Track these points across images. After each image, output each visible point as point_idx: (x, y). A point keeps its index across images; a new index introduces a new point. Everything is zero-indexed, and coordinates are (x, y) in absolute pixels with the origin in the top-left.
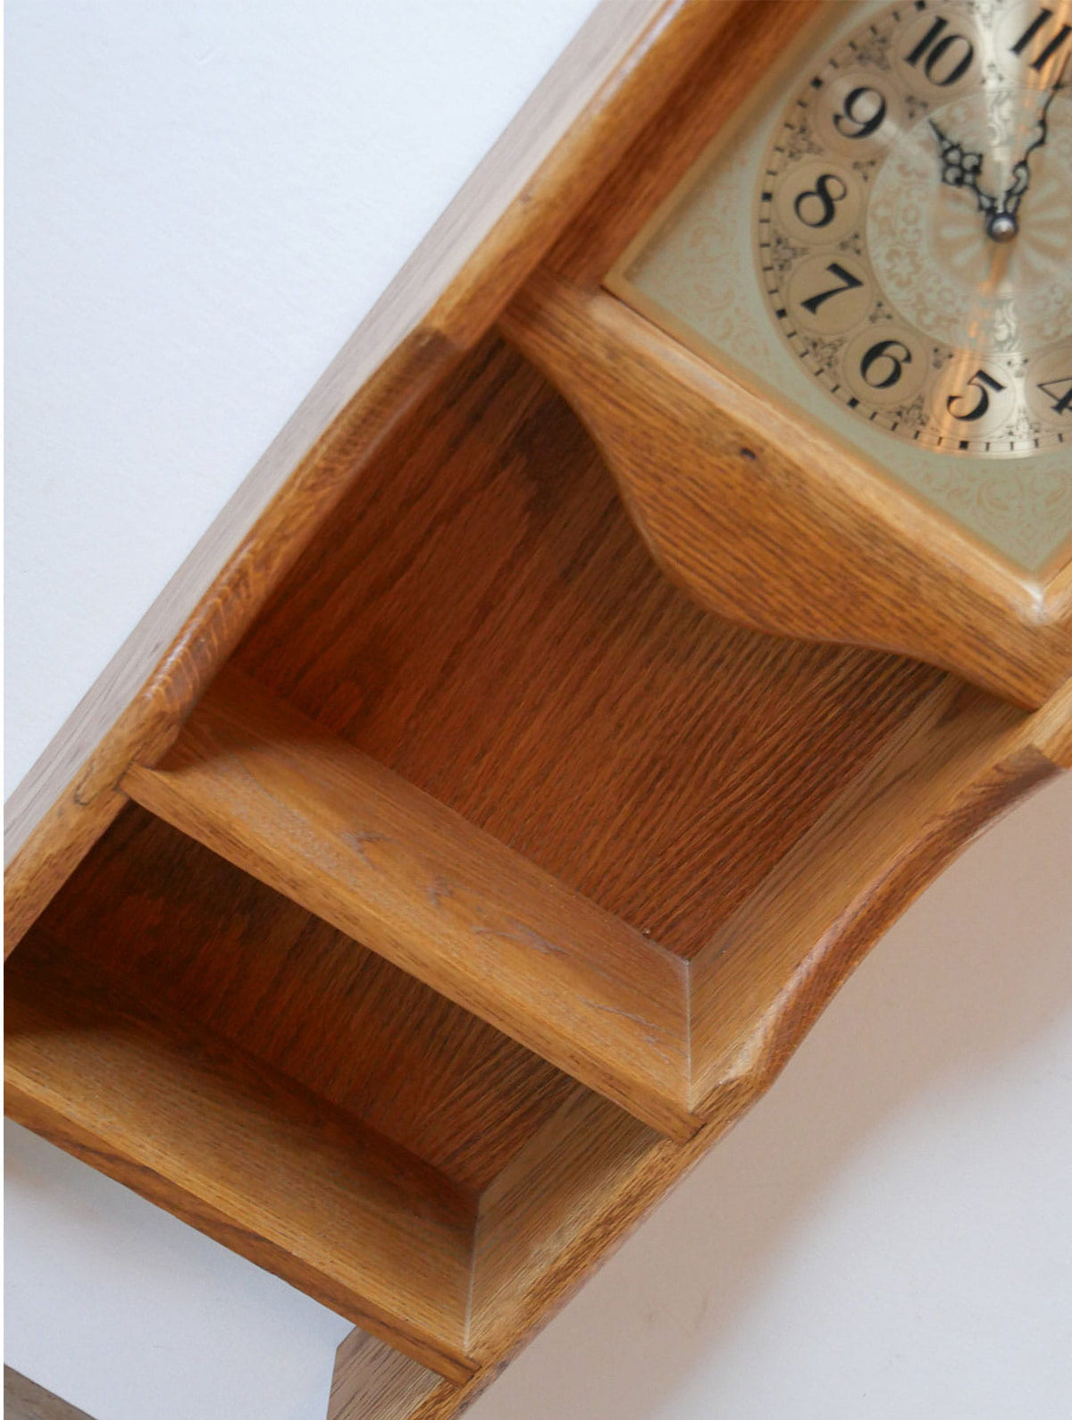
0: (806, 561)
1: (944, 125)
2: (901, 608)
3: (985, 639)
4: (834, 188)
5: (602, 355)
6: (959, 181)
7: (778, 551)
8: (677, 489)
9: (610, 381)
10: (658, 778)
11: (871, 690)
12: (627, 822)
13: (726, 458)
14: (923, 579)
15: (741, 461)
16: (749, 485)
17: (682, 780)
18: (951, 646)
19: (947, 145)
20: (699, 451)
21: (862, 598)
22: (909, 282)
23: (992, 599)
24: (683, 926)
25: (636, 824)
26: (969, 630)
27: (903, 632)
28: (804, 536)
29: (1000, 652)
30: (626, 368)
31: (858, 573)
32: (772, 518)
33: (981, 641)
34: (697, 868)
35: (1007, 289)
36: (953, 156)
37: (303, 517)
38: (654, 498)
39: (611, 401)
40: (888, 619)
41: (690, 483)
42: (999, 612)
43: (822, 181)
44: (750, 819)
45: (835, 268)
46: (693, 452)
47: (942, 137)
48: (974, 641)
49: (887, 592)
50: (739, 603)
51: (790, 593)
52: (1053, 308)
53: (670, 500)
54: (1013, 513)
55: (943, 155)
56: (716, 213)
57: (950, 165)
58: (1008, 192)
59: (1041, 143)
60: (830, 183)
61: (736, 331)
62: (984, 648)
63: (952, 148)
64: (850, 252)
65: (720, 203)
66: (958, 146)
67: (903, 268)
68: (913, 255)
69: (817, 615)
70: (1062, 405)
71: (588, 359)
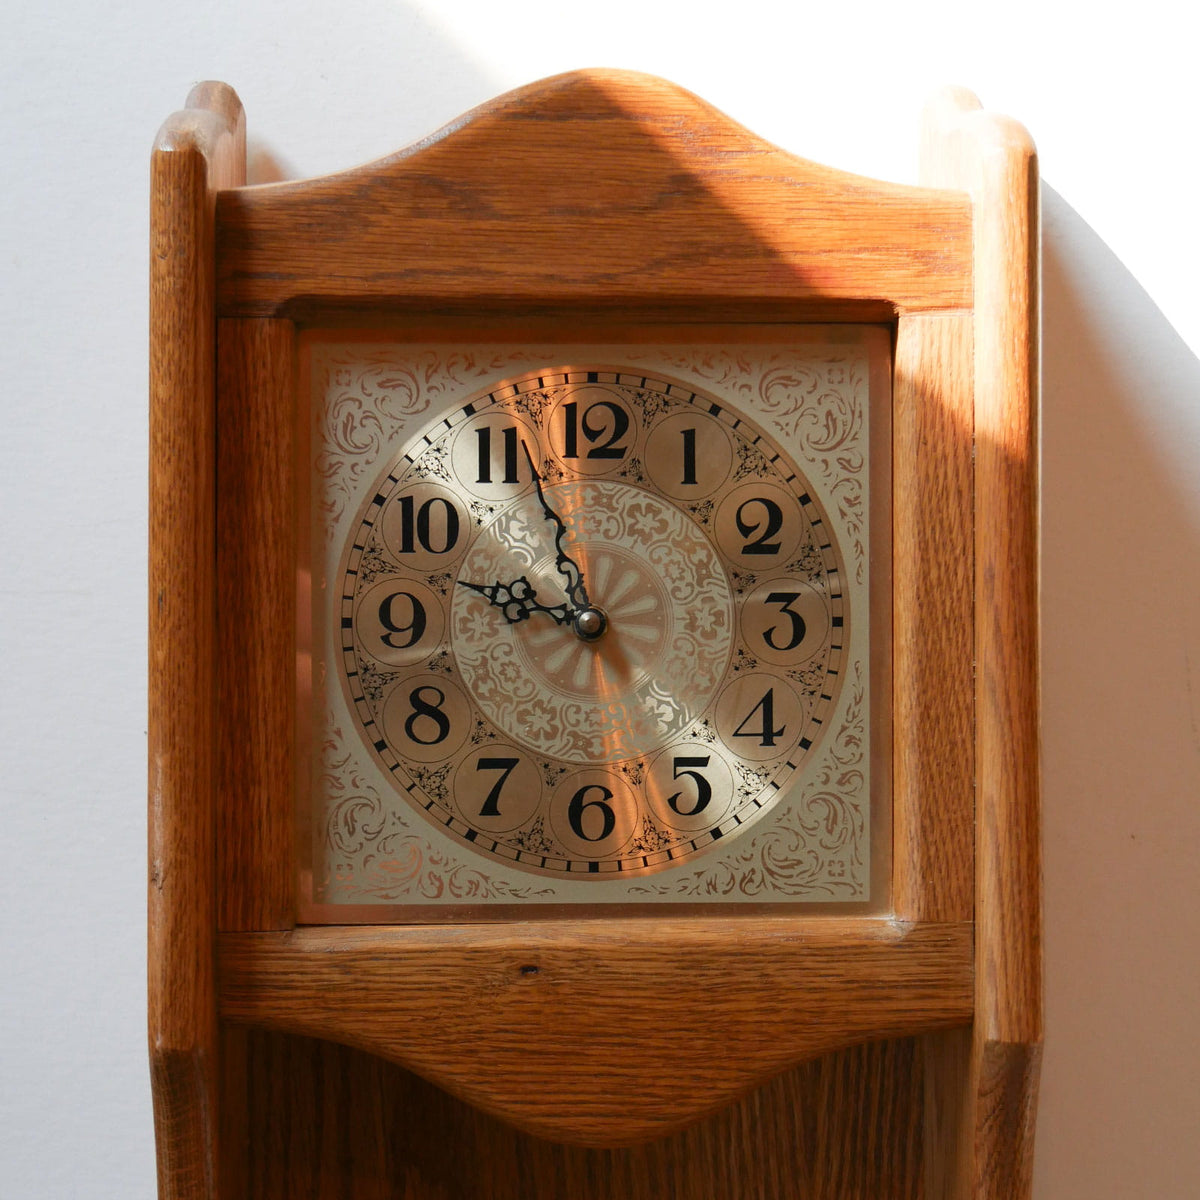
0: (657, 1030)
1: (477, 580)
2: (774, 1011)
3: (869, 984)
4: (430, 698)
6: (524, 614)
7: (626, 1039)
8: (495, 1050)
9: (361, 994)
11: (872, 1156)
13: (513, 988)
14: (771, 969)
15: (527, 982)
16: (549, 998)
18: (846, 1013)
19: (488, 591)
20: (485, 999)
21: (734, 1028)
22: (555, 729)
23: (845, 942)
26: (850, 986)
27: (794, 1032)
28: (637, 1009)
29: (894, 985)
30: (366, 973)
31: (711, 1007)
32: (595, 1012)
33: (869, 988)
35: (639, 674)
36: (502, 597)
38: (481, 1073)
39: (378, 1010)
40: (772, 1030)
41: (501, 1035)
42: (862, 950)
43: (415, 698)
45: (485, 764)
46: (480, 1004)
47: (480, 589)
48: (865, 993)
49: (749, 1006)
52: (691, 661)
53: (496, 1063)
54: (809, 862)
55: (494, 603)
56: (349, 792)
57: (505, 606)
58: (570, 590)
59: (562, 530)
60: (424, 696)
61: (446, 879)
62: (876, 993)
63: (495, 590)
64: (485, 741)
65: (346, 780)
66: (499, 585)
67: (540, 722)
68: (539, 704)
69: (709, 1074)
70: (769, 737)
71: (329, 989)
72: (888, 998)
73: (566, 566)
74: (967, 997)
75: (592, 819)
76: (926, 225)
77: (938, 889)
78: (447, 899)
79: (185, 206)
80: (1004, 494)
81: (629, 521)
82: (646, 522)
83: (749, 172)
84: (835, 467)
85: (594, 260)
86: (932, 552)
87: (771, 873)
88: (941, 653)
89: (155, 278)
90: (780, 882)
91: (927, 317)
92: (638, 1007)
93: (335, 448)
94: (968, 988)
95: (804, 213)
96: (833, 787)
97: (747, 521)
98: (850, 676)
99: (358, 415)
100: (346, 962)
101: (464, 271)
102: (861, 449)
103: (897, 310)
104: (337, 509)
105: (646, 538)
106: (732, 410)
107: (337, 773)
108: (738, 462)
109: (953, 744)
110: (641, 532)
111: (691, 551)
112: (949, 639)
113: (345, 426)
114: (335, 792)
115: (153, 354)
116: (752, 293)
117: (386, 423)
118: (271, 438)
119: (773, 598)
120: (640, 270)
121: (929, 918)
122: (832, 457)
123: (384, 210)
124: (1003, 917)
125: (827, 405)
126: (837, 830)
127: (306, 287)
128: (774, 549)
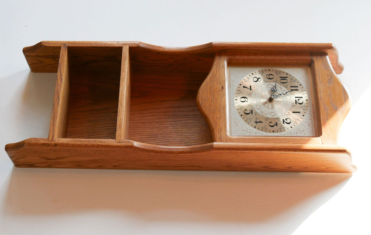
0: (214, 104)
1: (276, 86)
2: (217, 118)
3: (221, 130)
4: (259, 80)
5: (221, 65)
6: (272, 91)
7: (213, 100)
8: (211, 84)
9: (219, 68)
14: (223, 118)
15: (221, 87)
16: (219, 91)
18: (217, 128)
20: (218, 83)
21: (214, 113)
26: (220, 128)
27: (214, 121)
29: (221, 134)
31: (217, 111)
32: (217, 96)
36: (274, 88)
38: (208, 82)
39: (217, 70)
40: (214, 118)
41: (213, 85)
45: (251, 86)
48: (219, 130)
49: (218, 116)
50: (202, 101)
51: (208, 105)
52: (266, 112)
53: (209, 84)
55: (274, 87)
57: (273, 88)
58: (276, 96)
59: (284, 94)
60: (260, 79)
61: (234, 81)
62: (219, 132)
63: (275, 87)
64: (254, 87)
69: (208, 110)
70: (256, 122)
71: (220, 65)
72: (219, 134)
73: (279, 95)
75: (243, 100)
78: (231, 82)
84: (297, 131)
85: (324, 97)
88: (270, 141)
92: (217, 101)
96: (249, 131)
97: (287, 120)
98: (266, 133)
99: (299, 72)
102: (299, 135)
103: (321, 136)
108: (296, 119)
116: (321, 117)
119: (276, 123)
122: (298, 131)
123: (328, 72)
125: (305, 130)
126: (242, 131)
127: (316, 63)
128: (284, 123)
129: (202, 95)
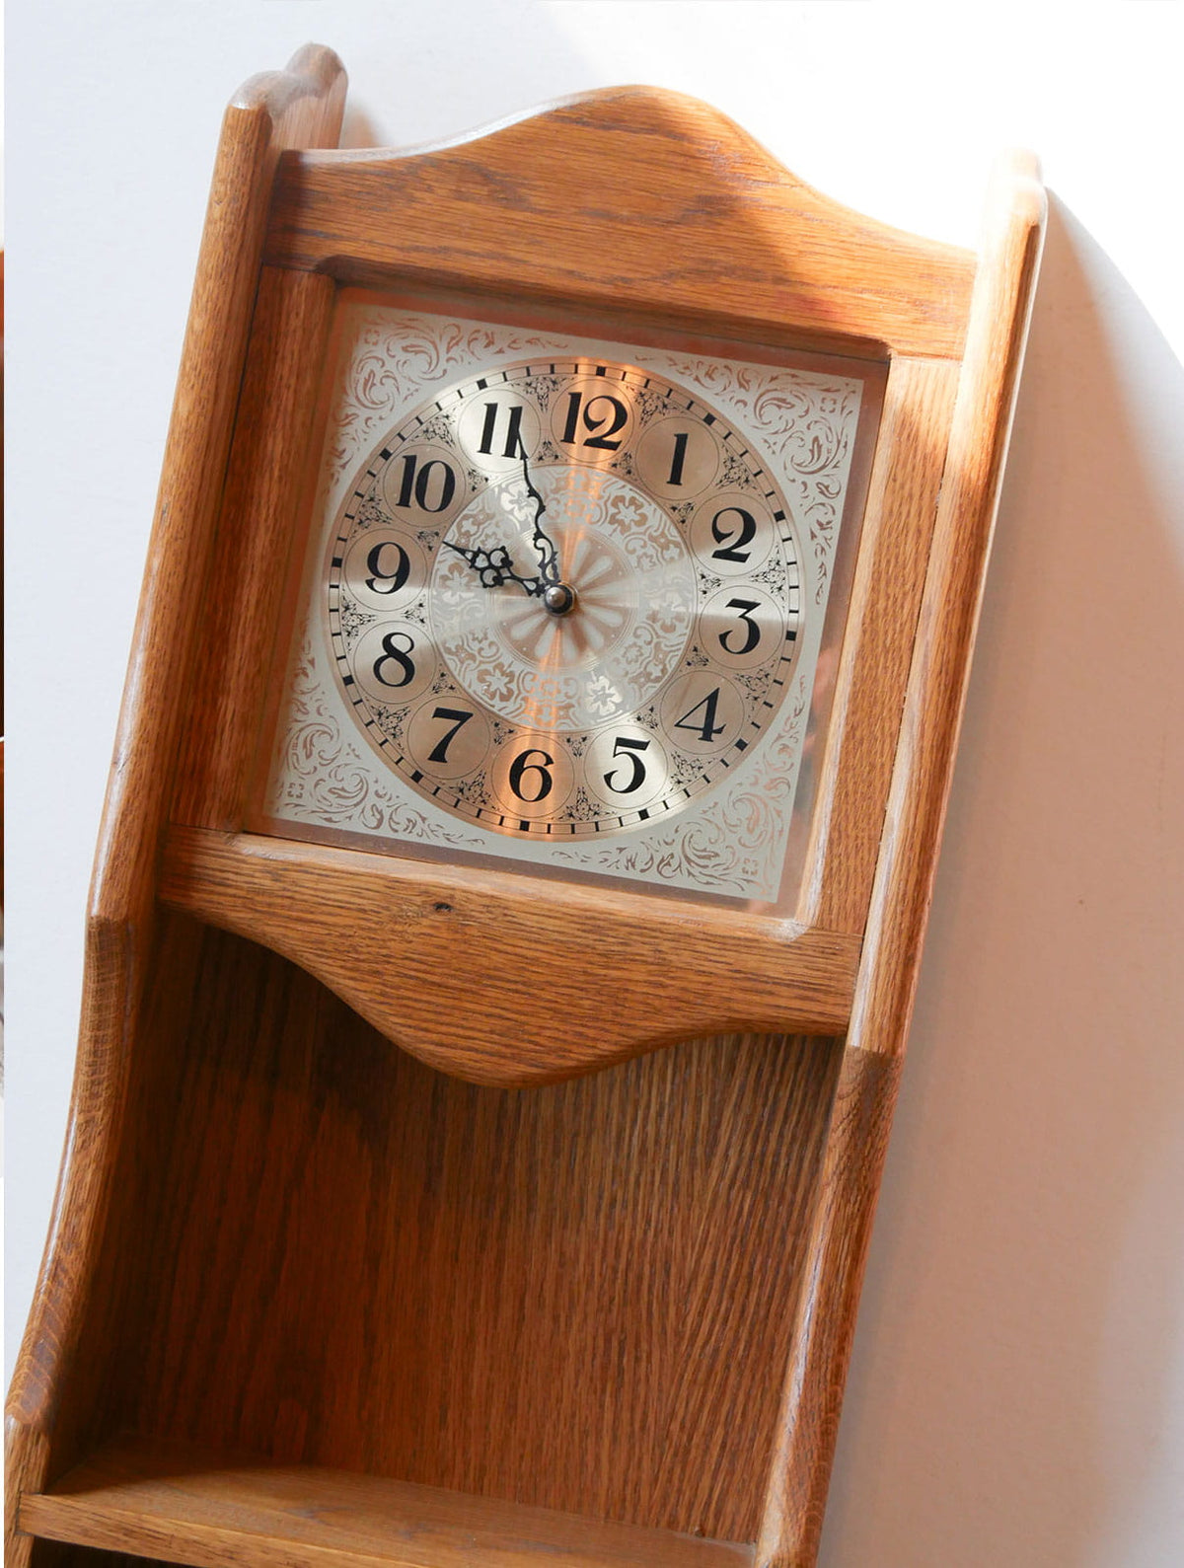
0: (551, 984)
1: (462, 543)
2: (662, 986)
3: (755, 977)
4: (401, 644)
5: (268, 883)
6: (498, 581)
7: (520, 987)
8: (398, 975)
9: (287, 902)
10: (621, 1355)
12: (616, 1418)
13: (425, 922)
14: (665, 946)
15: (439, 917)
16: (458, 936)
17: (644, 1346)
18: (728, 1000)
19: (469, 555)
20: (398, 927)
21: (621, 996)
22: (510, 691)
24: (729, 1507)
25: (625, 1415)
26: (738, 975)
27: (678, 1009)
28: (534, 961)
29: (778, 982)
30: (294, 883)
31: (604, 972)
32: (497, 958)
33: (754, 981)
34: (709, 1434)
35: (593, 656)
36: (481, 562)
37: (88, 1178)
38: (382, 994)
40: (657, 1003)
41: (407, 962)
42: (751, 944)
43: (387, 642)
44: (730, 1354)
45: (440, 713)
46: (393, 931)
47: (462, 551)
48: (748, 984)
49: (640, 978)
50: (513, 1057)
51: (556, 1024)
52: (647, 650)
53: (398, 988)
54: (725, 857)
55: (473, 566)
56: (313, 717)
57: (482, 570)
58: (542, 565)
60: (394, 641)
61: (386, 814)
62: (760, 986)
63: (476, 555)
64: (445, 692)
65: (311, 707)
66: (479, 551)
67: (498, 683)
68: (500, 666)
69: (591, 1033)
70: (708, 733)
71: (258, 892)
72: (771, 993)
73: (541, 543)
74: (846, 1006)
75: (531, 781)
76: (930, 276)
77: (835, 900)
78: (385, 832)
79: (246, 160)
80: (952, 540)
81: (612, 510)
82: (628, 514)
83: (771, 202)
84: (813, 491)
85: (613, 263)
86: (883, 583)
87: (689, 861)
88: (876, 680)
89: (210, 221)
90: (696, 870)
91: (917, 362)
92: (537, 959)
93: (352, 400)
94: (847, 997)
95: (817, 249)
96: (759, 789)
97: (722, 529)
98: (794, 689)
99: (380, 373)
100: (278, 872)
101: (491, 256)
102: (840, 478)
103: (890, 351)
104: (346, 456)
105: (625, 528)
106: (726, 422)
107: (304, 699)
108: (723, 471)
109: (872, 766)
110: (621, 523)
111: (664, 547)
112: (885, 668)
113: (366, 381)
114: (300, 716)
115: (196, 290)
116: (755, 315)
117: (404, 385)
118: (293, 381)
119: (735, 603)
120: (654, 279)
121: (822, 926)
122: (811, 480)
123: (430, 189)
124: (883, 933)
125: (816, 431)
126: (757, 832)
127: (347, 248)
128: (743, 558)
129: (470, 1049)
